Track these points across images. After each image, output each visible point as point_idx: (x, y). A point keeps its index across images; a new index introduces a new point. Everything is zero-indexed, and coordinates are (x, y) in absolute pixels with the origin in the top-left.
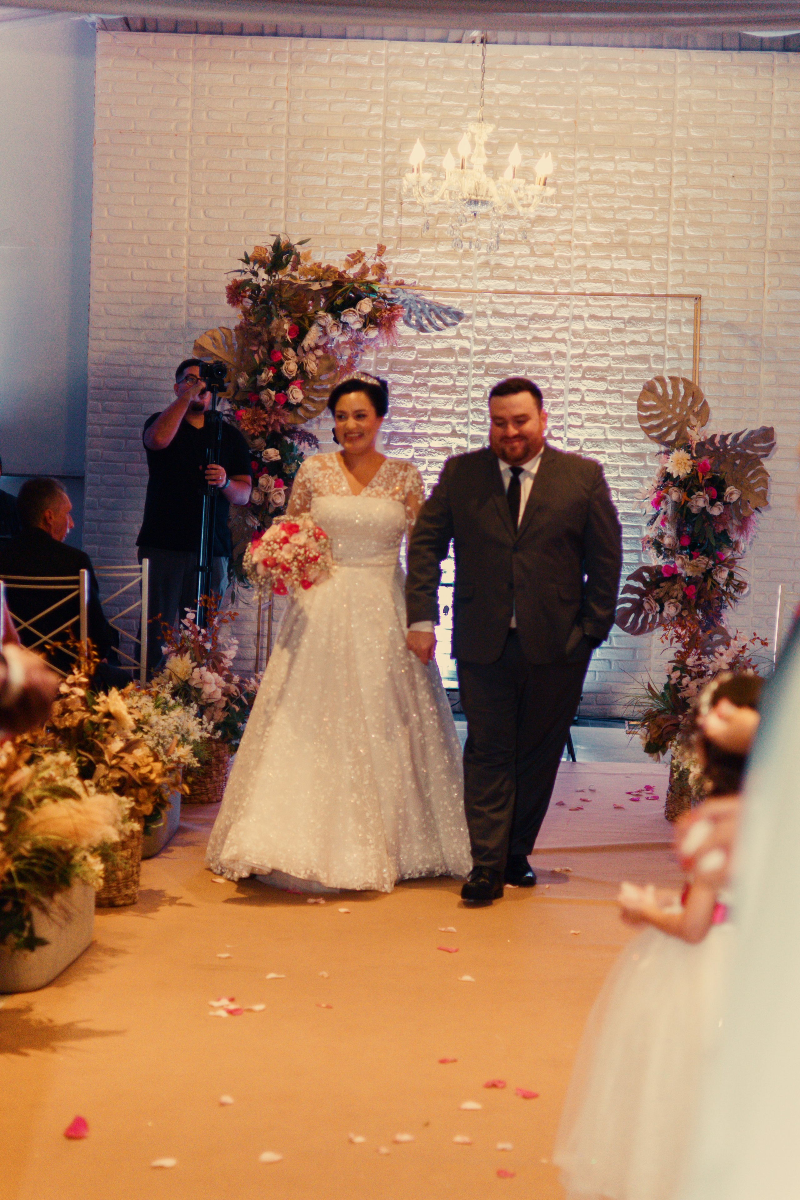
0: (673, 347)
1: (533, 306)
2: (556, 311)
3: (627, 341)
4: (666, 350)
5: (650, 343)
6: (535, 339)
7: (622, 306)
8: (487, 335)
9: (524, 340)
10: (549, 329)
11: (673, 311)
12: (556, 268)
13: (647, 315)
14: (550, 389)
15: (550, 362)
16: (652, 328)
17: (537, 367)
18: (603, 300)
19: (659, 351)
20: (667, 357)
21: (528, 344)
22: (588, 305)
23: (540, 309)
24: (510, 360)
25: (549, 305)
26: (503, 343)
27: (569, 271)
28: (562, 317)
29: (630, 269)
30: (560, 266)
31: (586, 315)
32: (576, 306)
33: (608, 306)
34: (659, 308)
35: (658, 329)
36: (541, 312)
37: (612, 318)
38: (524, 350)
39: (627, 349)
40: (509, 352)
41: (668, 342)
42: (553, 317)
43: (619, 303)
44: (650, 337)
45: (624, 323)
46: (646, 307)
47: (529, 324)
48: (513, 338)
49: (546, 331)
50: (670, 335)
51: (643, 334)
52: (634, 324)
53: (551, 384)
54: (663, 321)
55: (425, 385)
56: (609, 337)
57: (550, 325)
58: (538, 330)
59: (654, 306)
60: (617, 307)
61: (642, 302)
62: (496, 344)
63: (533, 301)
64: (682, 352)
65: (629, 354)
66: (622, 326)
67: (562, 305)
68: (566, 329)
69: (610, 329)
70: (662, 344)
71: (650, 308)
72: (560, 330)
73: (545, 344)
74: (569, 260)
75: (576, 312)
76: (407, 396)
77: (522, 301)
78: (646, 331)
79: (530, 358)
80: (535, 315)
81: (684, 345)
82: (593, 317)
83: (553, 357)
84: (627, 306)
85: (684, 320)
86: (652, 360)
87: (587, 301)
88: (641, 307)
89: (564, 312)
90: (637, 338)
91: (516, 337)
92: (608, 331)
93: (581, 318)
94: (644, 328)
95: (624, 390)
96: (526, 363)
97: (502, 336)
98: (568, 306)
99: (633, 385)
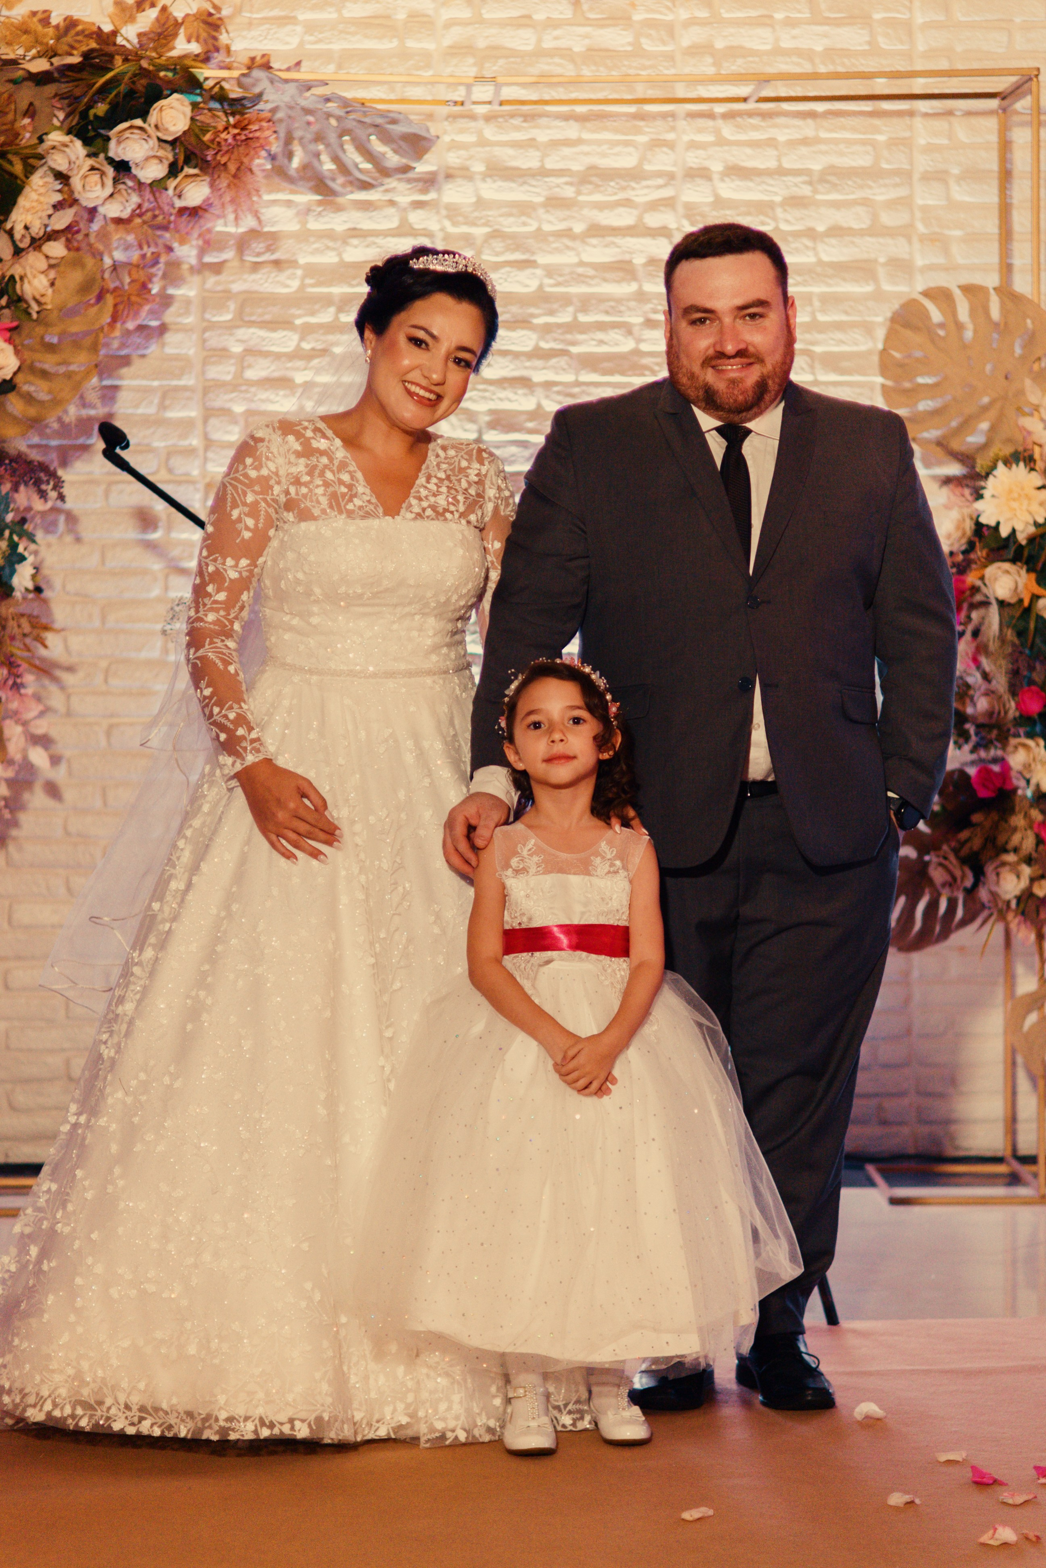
0: (936, 240)
1: (585, 148)
2: (642, 159)
3: (821, 228)
4: (916, 245)
5: (875, 230)
6: (596, 231)
7: (805, 142)
8: (474, 224)
9: (568, 233)
10: (627, 203)
11: (930, 149)
12: (638, 52)
13: (863, 160)
14: (637, 352)
15: (633, 287)
16: (881, 194)
17: (601, 299)
18: (755, 128)
19: (898, 248)
20: (919, 262)
21: (577, 244)
22: (721, 142)
23: (604, 155)
24: (533, 285)
25: (627, 143)
26: (515, 242)
27: (670, 57)
28: (659, 174)
29: (819, 48)
30: (648, 45)
31: (717, 167)
32: (693, 145)
33: (771, 143)
34: (894, 143)
35: (893, 194)
36: (605, 163)
37: (781, 172)
38: (569, 258)
39: (820, 247)
40: (529, 264)
41: (921, 228)
42: (635, 175)
43: (798, 136)
44: (875, 217)
45: (810, 183)
46: (864, 143)
47: (579, 193)
48: (539, 229)
49: (621, 210)
50: (925, 209)
51: (860, 209)
52: (834, 185)
53: (639, 341)
54: (905, 175)
55: (324, 352)
56: (775, 219)
57: (629, 194)
58: (601, 206)
59: (881, 138)
60: (792, 144)
61: (854, 130)
62: (498, 245)
63: (586, 136)
64: (955, 249)
65: (825, 258)
66: (806, 191)
67: (657, 144)
68: (669, 203)
69: (778, 199)
70: (905, 232)
71: (873, 144)
72: (654, 206)
73: (618, 240)
74: (670, 30)
75: (693, 159)
76: (283, 383)
77: (558, 135)
78: (865, 202)
79: (581, 279)
80: (592, 168)
81: (958, 233)
82: (735, 171)
83: (641, 273)
84: (817, 141)
85: (956, 171)
86: (881, 272)
87: (717, 132)
88: (849, 142)
89: (662, 161)
90: (846, 219)
91: (547, 228)
92: (771, 205)
93: (701, 174)
94: (858, 195)
95: (818, 349)
96: (575, 289)
97: (511, 225)
98: (671, 145)
99: (839, 335)
